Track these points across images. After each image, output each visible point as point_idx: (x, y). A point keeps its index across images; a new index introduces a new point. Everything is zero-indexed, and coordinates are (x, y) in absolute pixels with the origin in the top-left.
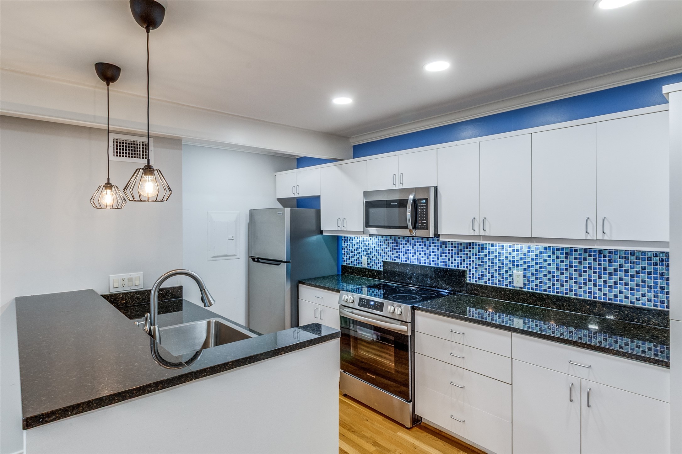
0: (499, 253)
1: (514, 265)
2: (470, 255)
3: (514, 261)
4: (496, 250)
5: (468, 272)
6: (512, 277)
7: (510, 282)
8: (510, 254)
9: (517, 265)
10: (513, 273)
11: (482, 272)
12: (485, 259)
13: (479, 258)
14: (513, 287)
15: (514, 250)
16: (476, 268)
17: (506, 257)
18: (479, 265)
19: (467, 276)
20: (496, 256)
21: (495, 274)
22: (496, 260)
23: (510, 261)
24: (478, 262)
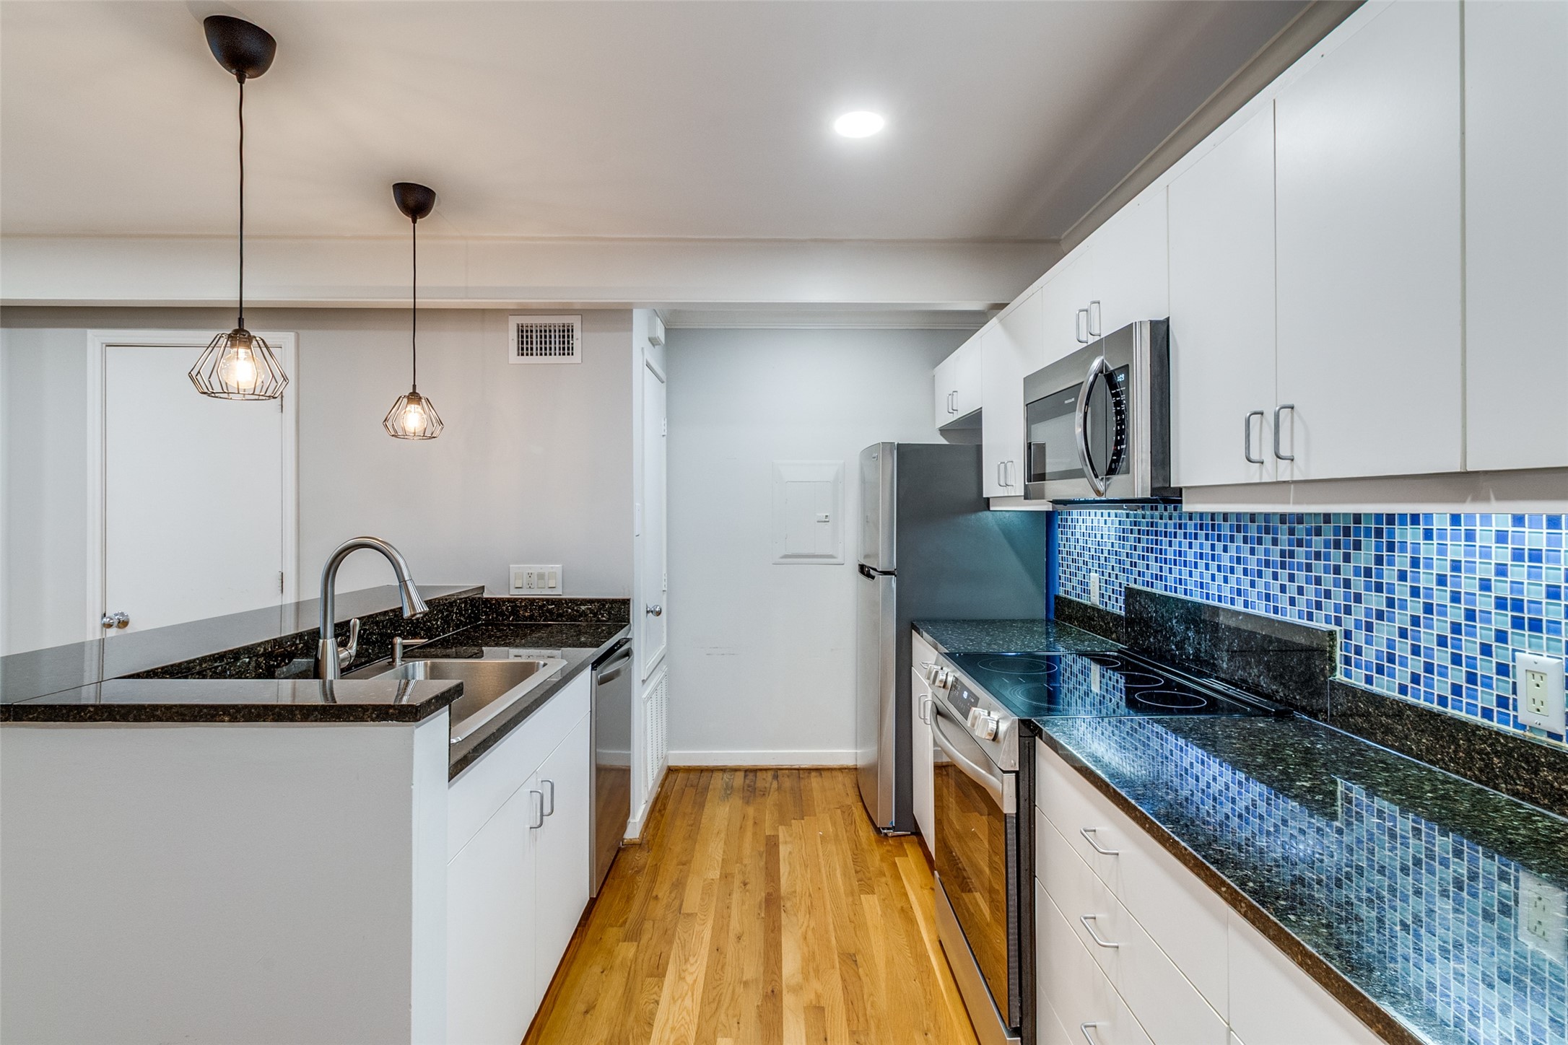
0: (1456, 566)
1: (1517, 623)
2: (1347, 571)
3: (1518, 605)
4: (1442, 550)
5: (1340, 639)
6: (1511, 680)
7: (1502, 702)
8: (1501, 570)
9: (1536, 625)
10: (1514, 660)
11: (1391, 644)
12: (1401, 591)
13: (1379, 588)
14: (1516, 725)
15: (1518, 555)
16: (1369, 627)
17: (1485, 585)
18: (1380, 615)
19: (1338, 654)
20: (1442, 580)
21: (1441, 657)
22: (1441, 597)
23: (1501, 603)
24: (1375, 601)
